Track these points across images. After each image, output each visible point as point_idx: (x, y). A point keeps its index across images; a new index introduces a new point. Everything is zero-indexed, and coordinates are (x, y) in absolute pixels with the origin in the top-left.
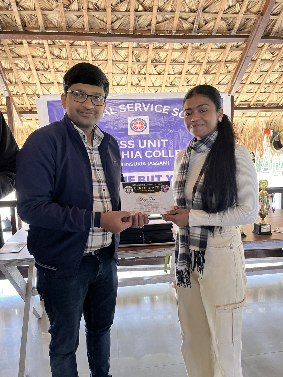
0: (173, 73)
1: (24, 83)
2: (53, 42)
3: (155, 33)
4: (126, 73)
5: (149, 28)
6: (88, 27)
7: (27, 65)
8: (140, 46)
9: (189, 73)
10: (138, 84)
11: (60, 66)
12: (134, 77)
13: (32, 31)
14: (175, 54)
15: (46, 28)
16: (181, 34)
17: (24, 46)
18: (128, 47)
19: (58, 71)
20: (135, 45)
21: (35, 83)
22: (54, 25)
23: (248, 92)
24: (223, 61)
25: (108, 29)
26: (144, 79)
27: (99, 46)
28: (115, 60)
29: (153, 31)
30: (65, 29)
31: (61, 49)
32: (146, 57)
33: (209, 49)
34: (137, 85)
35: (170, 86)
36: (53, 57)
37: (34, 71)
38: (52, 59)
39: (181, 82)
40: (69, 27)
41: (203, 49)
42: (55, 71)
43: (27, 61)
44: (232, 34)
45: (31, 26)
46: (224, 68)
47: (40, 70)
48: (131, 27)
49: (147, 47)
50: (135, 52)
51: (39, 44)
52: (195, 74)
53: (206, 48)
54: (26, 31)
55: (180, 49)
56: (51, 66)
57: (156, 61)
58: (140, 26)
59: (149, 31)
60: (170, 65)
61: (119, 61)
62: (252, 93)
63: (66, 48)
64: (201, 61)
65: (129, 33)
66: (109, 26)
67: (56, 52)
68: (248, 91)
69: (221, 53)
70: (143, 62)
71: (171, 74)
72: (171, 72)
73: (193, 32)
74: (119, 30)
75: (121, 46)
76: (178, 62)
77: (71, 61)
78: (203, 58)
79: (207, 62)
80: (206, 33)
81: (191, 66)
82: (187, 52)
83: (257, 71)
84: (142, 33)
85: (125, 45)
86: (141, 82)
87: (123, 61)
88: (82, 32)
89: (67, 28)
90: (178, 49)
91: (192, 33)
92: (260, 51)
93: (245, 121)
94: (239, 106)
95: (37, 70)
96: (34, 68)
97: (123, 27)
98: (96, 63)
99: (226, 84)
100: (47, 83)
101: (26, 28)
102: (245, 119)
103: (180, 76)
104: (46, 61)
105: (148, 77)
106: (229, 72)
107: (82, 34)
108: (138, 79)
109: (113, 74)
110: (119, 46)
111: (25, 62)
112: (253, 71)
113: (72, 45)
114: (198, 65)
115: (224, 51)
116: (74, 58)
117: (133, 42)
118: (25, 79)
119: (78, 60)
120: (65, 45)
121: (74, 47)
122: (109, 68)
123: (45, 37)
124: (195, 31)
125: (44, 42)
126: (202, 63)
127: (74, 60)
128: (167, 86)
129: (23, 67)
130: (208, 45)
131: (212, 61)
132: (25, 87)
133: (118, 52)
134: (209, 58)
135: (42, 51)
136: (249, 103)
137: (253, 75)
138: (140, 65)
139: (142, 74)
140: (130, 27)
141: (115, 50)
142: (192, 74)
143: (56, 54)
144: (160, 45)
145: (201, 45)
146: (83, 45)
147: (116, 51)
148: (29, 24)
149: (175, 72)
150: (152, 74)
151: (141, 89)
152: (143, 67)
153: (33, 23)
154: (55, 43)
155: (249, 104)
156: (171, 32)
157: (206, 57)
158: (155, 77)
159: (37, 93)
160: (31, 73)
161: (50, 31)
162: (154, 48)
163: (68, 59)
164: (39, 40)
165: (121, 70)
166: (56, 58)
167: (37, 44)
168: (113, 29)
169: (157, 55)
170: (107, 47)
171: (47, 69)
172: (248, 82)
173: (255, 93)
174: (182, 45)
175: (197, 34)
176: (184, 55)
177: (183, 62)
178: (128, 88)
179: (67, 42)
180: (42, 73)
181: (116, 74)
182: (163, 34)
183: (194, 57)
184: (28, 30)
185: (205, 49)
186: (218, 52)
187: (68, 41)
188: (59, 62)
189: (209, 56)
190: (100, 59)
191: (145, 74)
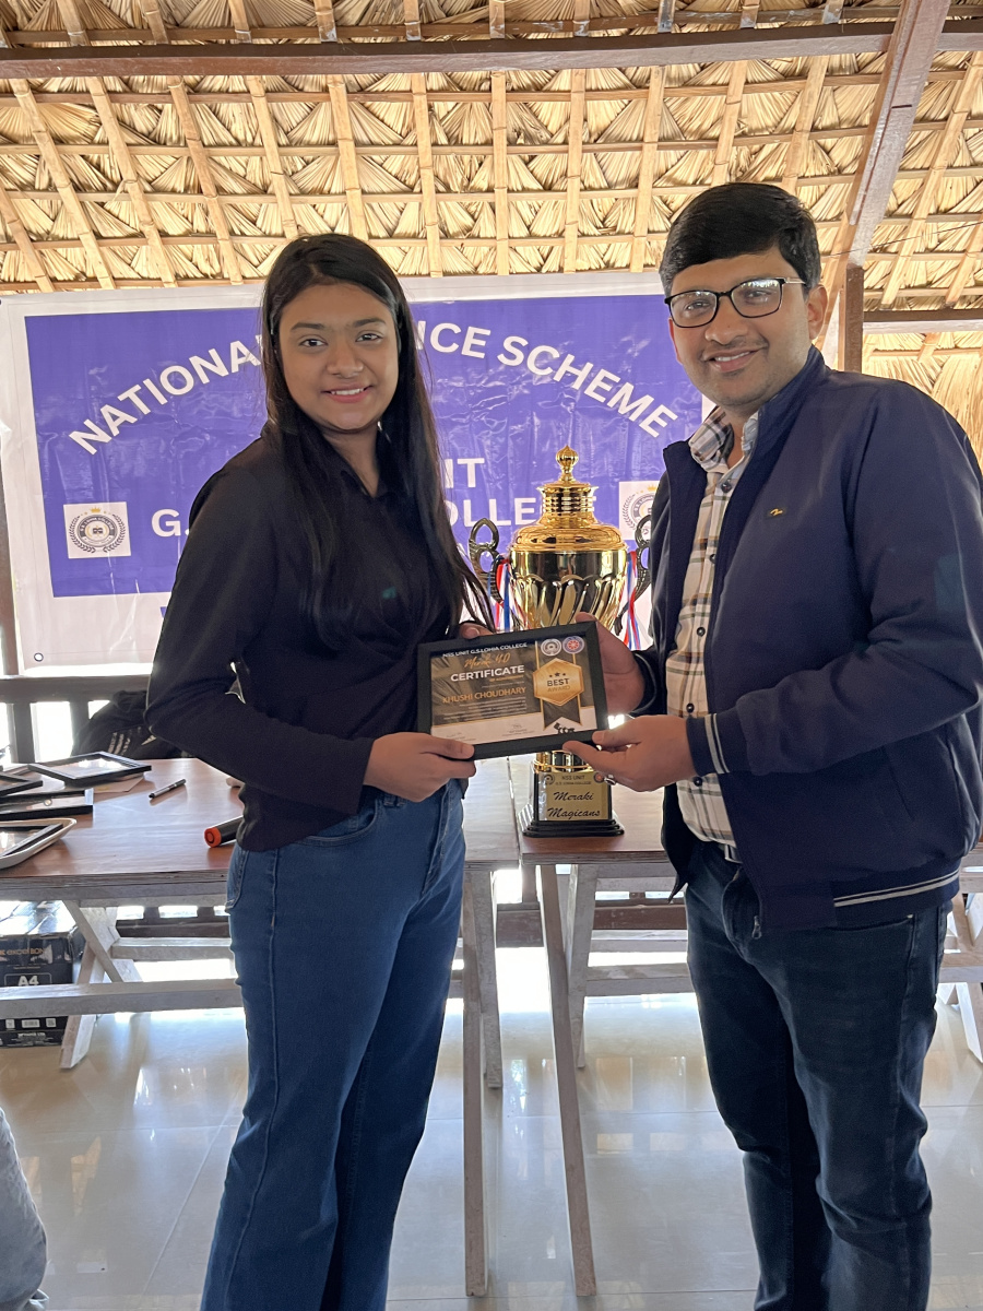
0: (604, 184)
1: (38, 239)
2: (127, 83)
3: (506, 30)
4: (417, 189)
5: (480, 13)
6: (245, 20)
7: (41, 172)
8: (458, 85)
9: (669, 179)
10: (469, 230)
11: (163, 170)
12: (448, 203)
13: (43, 45)
14: (602, 109)
15: (92, 32)
16: (615, 33)
17: (20, 101)
18: (411, 91)
19: (157, 190)
20: (436, 80)
21: (76, 236)
22: (122, 20)
23: (932, 251)
24: (801, 131)
25: (322, 24)
26: (488, 208)
27: (301, 90)
28: (365, 139)
29: (497, 24)
30: (159, 32)
31: (159, 106)
32: (484, 123)
33: (737, 85)
34: (468, 232)
35: (597, 232)
36: (132, 139)
37: (67, 193)
38: (128, 145)
39: (638, 219)
40: (177, 25)
41: (714, 84)
42: (146, 192)
43: (38, 156)
44: (823, 22)
45: (36, 25)
46: (810, 155)
47: (90, 188)
48: (410, 15)
49: (483, 87)
50: (442, 108)
51: (73, 91)
52: (694, 184)
53: (726, 81)
54: (22, 45)
55: (619, 89)
56: (129, 175)
57: (526, 138)
58: (447, 7)
59: (482, 26)
60: (584, 151)
61: (381, 145)
62: (948, 252)
63: (172, 102)
64: (713, 133)
65: (405, 37)
66: (324, 15)
67: (142, 119)
68: (932, 246)
69: (792, 98)
70: (477, 145)
71: (597, 186)
72: (596, 179)
73: (658, 20)
74: (366, 25)
75: (381, 86)
76: (619, 141)
77: (197, 152)
78: (719, 119)
79: (735, 137)
80: (716, 21)
81: (673, 155)
82: (646, 97)
83: (956, 164)
84: (460, 36)
85: (399, 81)
86: (480, 222)
87: (395, 144)
88: (228, 43)
89: (167, 29)
90: (611, 90)
91: (656, 24)
92: (959, 82)
93: (939, 369)
94: (903, 305)
95: (79, 188)
96: (67, 182)
97: (378, 14)
98: (296, 154)
99: (830, 220)
100: (121, 235)
101: (17, 34)
102: (937, 361)
103: (632, 192)
104: (106, 156)
105: (504, 203)
106: (840, 171)
107: (230, 50)
108: (467, 210)
109: (363, 192)
110: (375, 88)
111: (31, 162)
112: (938, 163)
113: (197, 92)
114: (701, 147)
115: (804, 89)
116: (208, 139)
117: (428, 70)
118: (41, 223)
119: (224, 145)
120: (170, 93)
121: (204, 96)
122: (346, 173)
123: (89, 65)
124: (665, 17)
125: (92, 84)
126: (717, 139)
127: (210, 146)
128: (588, 235)
129: (29, 177)
130: (732, 70)
131: (758, 130)
132: (42, 253)
133: (372, 108)
134: (744, 120)
135: (88, 117)
136: (944, 292)
137: (939, 178)
138: (466, 158)
139: (480, 191)
140: (406, 12)
141: (362, 104)
142: (684, 184)
143: (141, 126)
144: (534, 75)
145: (702, 68)
146: (237, 89)
147: (367, 108)
148: (30, 19)
149: (610, 179)
150: (518, 191)
151: (486, 249)
152: (480, 165)
153: (43, 15)
154: (134, 87)
155: (944, 298)
156: (569, 24)
157: (727, 118)
158: (535, 199)
159: (90, 274)
160: (59, 202)
161: (109, 43)
162: (513, 90)
163: (186, 145)
164: (69, 79)
165: (396, 177)
166: (141, 141)
167: (67, 91)
168: (340, 25)
169: (526, 116)
170: (325, 95)
171: (116, 185)
172: (926, 206)
173: (964, 251)
174: (624, 72)
175: (681, 27)
176: (637, 110)
177: (637, 140)
178: (431, 247)
179: (175, 83)
180: (99, 201)
181: (378, 193)
182: (542, 36)
183: (682, 116)
184: (27, 43)
185: (722, 85)
186: (777, 94)
187: (177, 78)
188: (155, 157)
189: (744, 112)
190: (307, 138)
191: (490, 190)
